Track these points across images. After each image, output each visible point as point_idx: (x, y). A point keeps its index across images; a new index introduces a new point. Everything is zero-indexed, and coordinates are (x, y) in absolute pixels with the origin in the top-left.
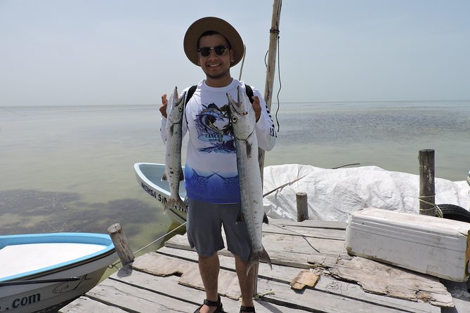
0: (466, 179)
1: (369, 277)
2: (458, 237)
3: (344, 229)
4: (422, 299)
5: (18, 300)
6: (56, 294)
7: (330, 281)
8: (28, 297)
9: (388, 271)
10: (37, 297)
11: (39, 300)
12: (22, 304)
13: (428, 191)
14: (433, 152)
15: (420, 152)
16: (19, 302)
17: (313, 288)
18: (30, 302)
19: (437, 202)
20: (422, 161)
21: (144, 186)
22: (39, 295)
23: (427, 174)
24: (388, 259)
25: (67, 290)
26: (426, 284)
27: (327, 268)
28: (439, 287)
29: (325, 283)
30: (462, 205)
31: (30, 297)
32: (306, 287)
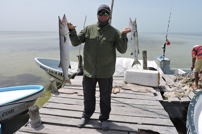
0: (154, 60)
1: (133, 88)
2: (156, 74)
3: (123, 77)
4: (148, 92)
5: (5, 113)
6: (20, 109)
7: (123, 90)
8: (9, 111)
9: (138, 86)
10: (12, 111)
11: (13, 112)
12: (6, 114)
13: (145, 63)
14: (146, 51)
15: (143, 51)
16: (5, 114)
17: (119, 92)
18: (9, 113)
19: (148, 67)
20: (143, 54)
21: (41, 67)
22: (13, 110)
23: (145, 58)
24: (138, 83)
25: (25, 107)
26: (149, 88)
27: (121, 87)
28: (152, 89)
29: (122, 91)
30: (154, 67)
31: (10, 111)
32: (117, 92)
